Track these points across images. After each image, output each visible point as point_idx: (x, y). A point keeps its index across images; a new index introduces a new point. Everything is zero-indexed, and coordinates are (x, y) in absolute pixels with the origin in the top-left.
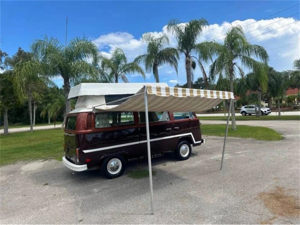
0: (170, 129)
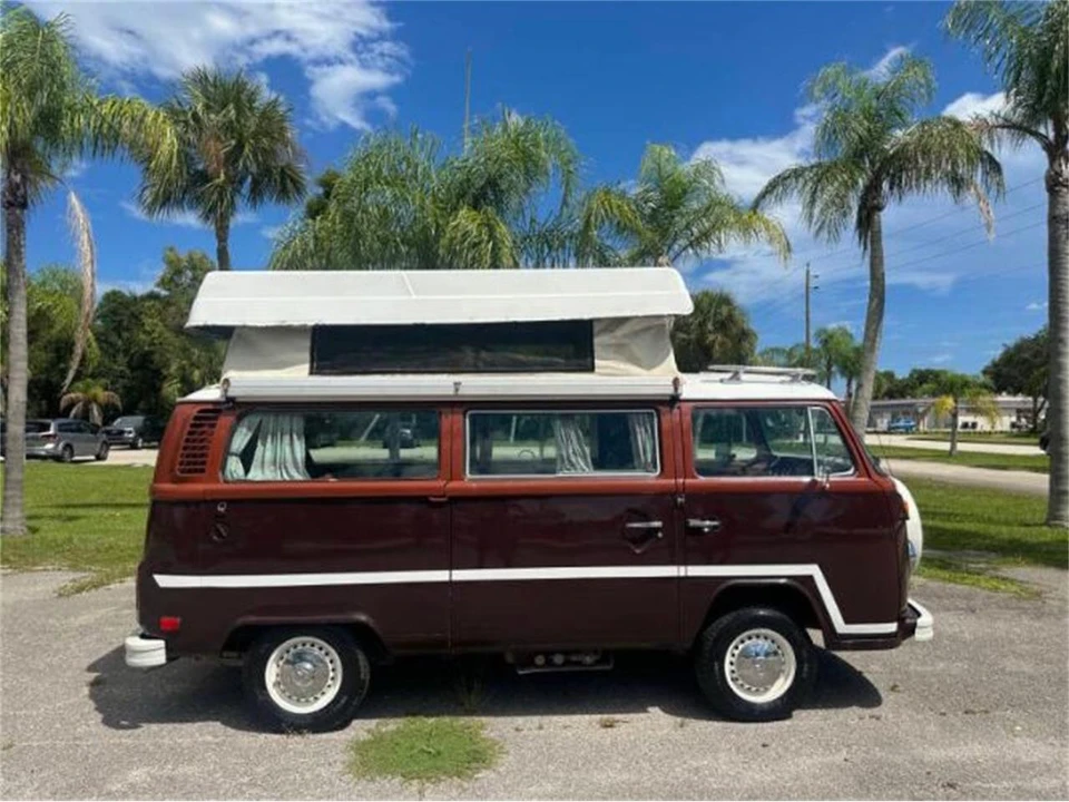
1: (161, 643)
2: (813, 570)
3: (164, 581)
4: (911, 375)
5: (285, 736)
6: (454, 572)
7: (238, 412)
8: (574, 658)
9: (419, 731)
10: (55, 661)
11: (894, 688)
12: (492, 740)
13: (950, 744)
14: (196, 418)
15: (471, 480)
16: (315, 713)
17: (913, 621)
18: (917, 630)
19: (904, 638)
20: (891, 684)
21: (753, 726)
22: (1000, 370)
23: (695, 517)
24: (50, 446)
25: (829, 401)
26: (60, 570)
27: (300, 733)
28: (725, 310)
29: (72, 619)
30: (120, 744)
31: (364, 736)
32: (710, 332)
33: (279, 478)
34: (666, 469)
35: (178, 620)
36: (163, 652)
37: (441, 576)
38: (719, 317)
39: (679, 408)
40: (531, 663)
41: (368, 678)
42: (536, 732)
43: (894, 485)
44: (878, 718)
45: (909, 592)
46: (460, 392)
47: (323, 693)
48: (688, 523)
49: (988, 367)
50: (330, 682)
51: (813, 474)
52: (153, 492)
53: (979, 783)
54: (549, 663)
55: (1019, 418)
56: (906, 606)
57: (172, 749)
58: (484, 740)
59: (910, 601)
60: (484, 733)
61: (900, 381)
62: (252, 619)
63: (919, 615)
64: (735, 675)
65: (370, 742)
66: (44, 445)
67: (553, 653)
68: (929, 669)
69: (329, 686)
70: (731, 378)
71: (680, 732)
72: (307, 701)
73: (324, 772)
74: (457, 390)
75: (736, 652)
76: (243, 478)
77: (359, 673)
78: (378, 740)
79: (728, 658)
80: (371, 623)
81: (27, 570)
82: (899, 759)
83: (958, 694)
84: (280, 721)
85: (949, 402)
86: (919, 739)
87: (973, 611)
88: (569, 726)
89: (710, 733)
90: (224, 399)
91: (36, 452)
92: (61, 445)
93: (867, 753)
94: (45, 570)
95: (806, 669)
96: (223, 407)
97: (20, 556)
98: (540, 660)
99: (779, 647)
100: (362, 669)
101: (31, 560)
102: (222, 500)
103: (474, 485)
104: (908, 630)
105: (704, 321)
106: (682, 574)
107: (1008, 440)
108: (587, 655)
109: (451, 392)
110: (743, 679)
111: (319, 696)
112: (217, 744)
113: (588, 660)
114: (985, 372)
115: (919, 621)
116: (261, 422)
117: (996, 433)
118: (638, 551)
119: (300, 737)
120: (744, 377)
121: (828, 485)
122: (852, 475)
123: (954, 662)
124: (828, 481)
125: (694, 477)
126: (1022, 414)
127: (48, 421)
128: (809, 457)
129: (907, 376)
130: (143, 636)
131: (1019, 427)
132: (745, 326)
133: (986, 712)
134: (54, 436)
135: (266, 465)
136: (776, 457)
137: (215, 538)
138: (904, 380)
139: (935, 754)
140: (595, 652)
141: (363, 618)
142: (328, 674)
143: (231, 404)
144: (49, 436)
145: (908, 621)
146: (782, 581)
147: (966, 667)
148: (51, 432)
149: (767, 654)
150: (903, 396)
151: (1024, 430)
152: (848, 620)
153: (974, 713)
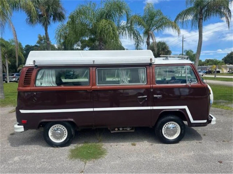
0: (146, 96)
1: (23, 126)
2: (186, 107)
3: (22, 111)
4: (205, 61)
5: (54, 148)
6: (94, 109)
7: (38, 69)
8: (125, 129)
9: (87, 147)
10: (5, 129)
11: (204, 135)
12: (105, 149)
13: (220, 150)
14: (27, 71)
15: (98, 86)
16: (61, 142)
17: (211, 119)
18: (212, 122)
19: (208, 124)
20: (204, 134)
21: (169, 145)
22: (226, 59)
23: (155, 95)
24: (14, 79)
25: (191, 64)
26: (11, 107)
27: (58, 147)
28: (164, 46)
29: (11, 118)
30: (14, 150)
31: (73, 148)
32: (160, 51)
33: (49, 86)
34: (148, 82)
35: (26, 121)
36: (23, 128)
37: (91, 110)
38: (162, 48)
39: (152, 67)
40: (115, 130)
41: (74, 134)
42: (116, 146)
43: (207, 86)
44: (201, 143)
45: (210, 112)
46: (95, 63)
47: (63, 138)
48: (153, 96)
49: (223, 58)
50: (65, 135)
51: (186, 83)
52: (18, 89)
53: (228, 161)
54: (119, 130)
55: (230, 70)
56: (209, 116)
57: (26, 151)
58: (103, 149)
59: (210, 114)
60: (103, 147)
61: (203, 62)
62: (44, 120)
63: (212, 118)
64: (165, 133)
65: (75, 150)
66: (13, 79)
67: (120, 128)
68: (213, 130)
69: (65, 136)
70: (166, 59)
71: (151, 146)
72: (59, 140)
73: (62, 158)
74: (94, 63)
75: (165, 127)
76: (40, 86)
77: (72, 133)
78: (77, 149)
79: (163, 129)
80: (74, 121)
81: (4, 107)
82: (207, 154)
83: (221, 136)
84: (53, 144)
85: (215, 66)
86: (212, 148)
87: (223, 115)
88: (124, 145)
89: (159, 147)
90: (34, 66)
91: (12, 81)
92: (17, 79)
93: (198, 152)
94: (8, 107)
95: (183, 131)
96: (34, 68)
97: (3, 104)
98: (116, 129)
99: (176, 126)
100: (72, 132)
101: (5, 104)
102: (35, 91)
103: (99, 87)
104: (209, 121)
105: (159, 48)
106: (152, 108)
107: (228, 75)
108: (128, 128)
109: (92, 63)
110: (167, 134)
111: (62, 138)
112: (37, 150)
113: (128, 129)
114: (223, 60)
115: (213, 120)
116: (44, 71)
117: (224, 73)
118: (141, 103)
119: (58, 148)
120: (169, 58)
121: (190, 86)
122: (196, 83)
123: (219, 128)
124: (190, 85)
125: (155, 84)
126: (230, 69)
127: (13, 74)
128: (186, 79)
129: (204, 61)
130: (18, 125)
131: (230, 72)
132: (169, 49)
133: (228, 141)
134: (15, 77)
135: (46, 82)
136: (176, 79)
137: (34, 101)
138: (204, 62)
139: (216, 153)
140: (130, 127)
141: (72, 120)
142: (64, 133)
143: (36, 67)
144: (14, 77)
145: (209, 119)
146: (178, 110)
147: (222, 129)
148: (14, 76)
149: (173, 128)
150: (203, 65)
151: (231, 72)
152: (194, 120)
153: (225, 141)
